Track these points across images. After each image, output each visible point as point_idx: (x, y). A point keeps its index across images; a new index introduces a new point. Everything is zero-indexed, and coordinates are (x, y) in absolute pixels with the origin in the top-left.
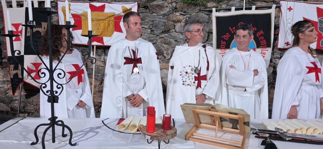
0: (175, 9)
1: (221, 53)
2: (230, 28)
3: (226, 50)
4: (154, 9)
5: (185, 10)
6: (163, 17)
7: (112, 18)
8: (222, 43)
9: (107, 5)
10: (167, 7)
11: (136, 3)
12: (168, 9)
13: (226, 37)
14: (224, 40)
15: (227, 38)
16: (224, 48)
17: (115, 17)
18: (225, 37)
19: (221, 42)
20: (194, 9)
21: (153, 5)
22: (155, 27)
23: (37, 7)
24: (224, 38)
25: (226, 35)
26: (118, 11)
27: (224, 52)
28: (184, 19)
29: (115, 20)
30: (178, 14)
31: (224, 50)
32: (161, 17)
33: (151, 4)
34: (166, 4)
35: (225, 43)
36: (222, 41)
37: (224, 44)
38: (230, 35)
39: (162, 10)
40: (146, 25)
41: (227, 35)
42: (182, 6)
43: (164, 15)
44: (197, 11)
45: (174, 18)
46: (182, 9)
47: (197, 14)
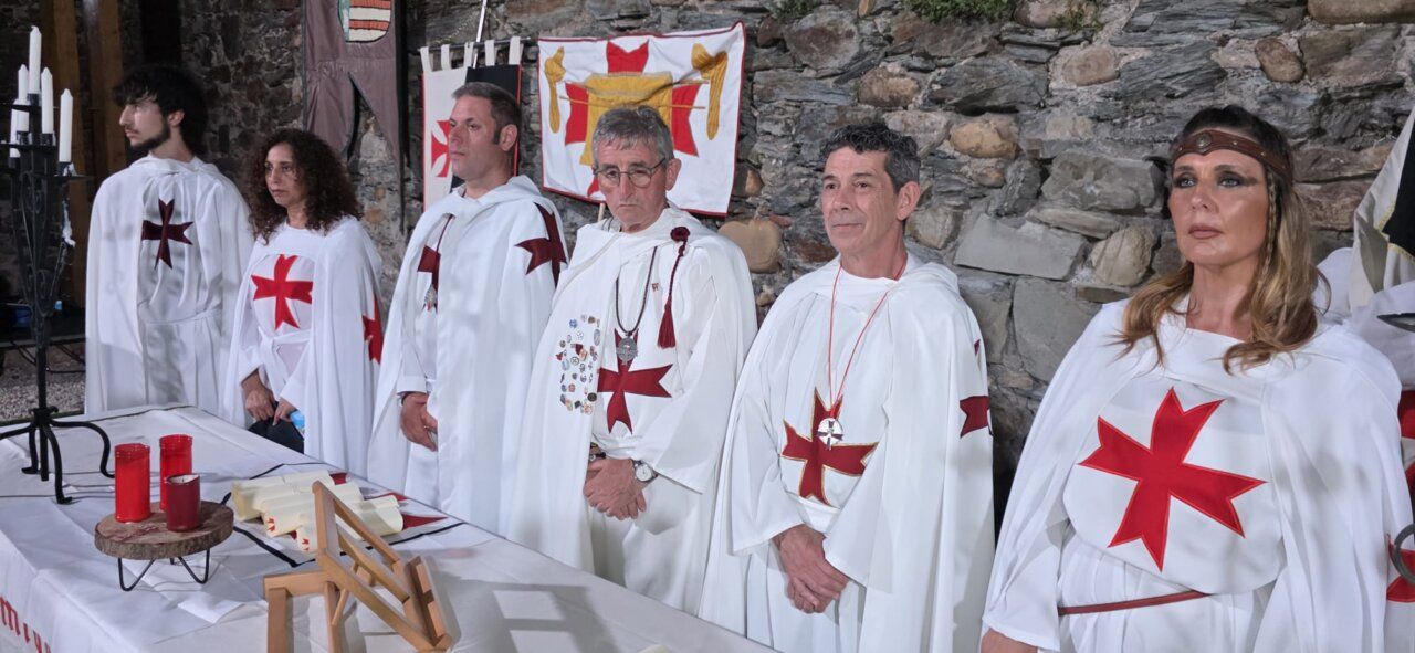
0: (887, 45)
4: (808, 51)
5: (925, 45)
6: (836, 82)
7: (666, 98)
9: (655, 43)
10: (850, 35)
11: (739, 28)
12: (851, 48)
17: (674, 91)
20: (966, 39)
21: (801, 32)
22: (807, 129)
23: (493, 64)
26: (682, 67)
28: (919, 90)
29: (674, 103)
30: (894, 67)
32: (830, 81)
33: (795, 27)
34: (848, 24)
39: (831, 52)
40: (777, 122)
42: (910, 26)
43: (843, 75)
44: (981, 49)
45: (876, 90)
46: (910, 40)
47: (979, 61)
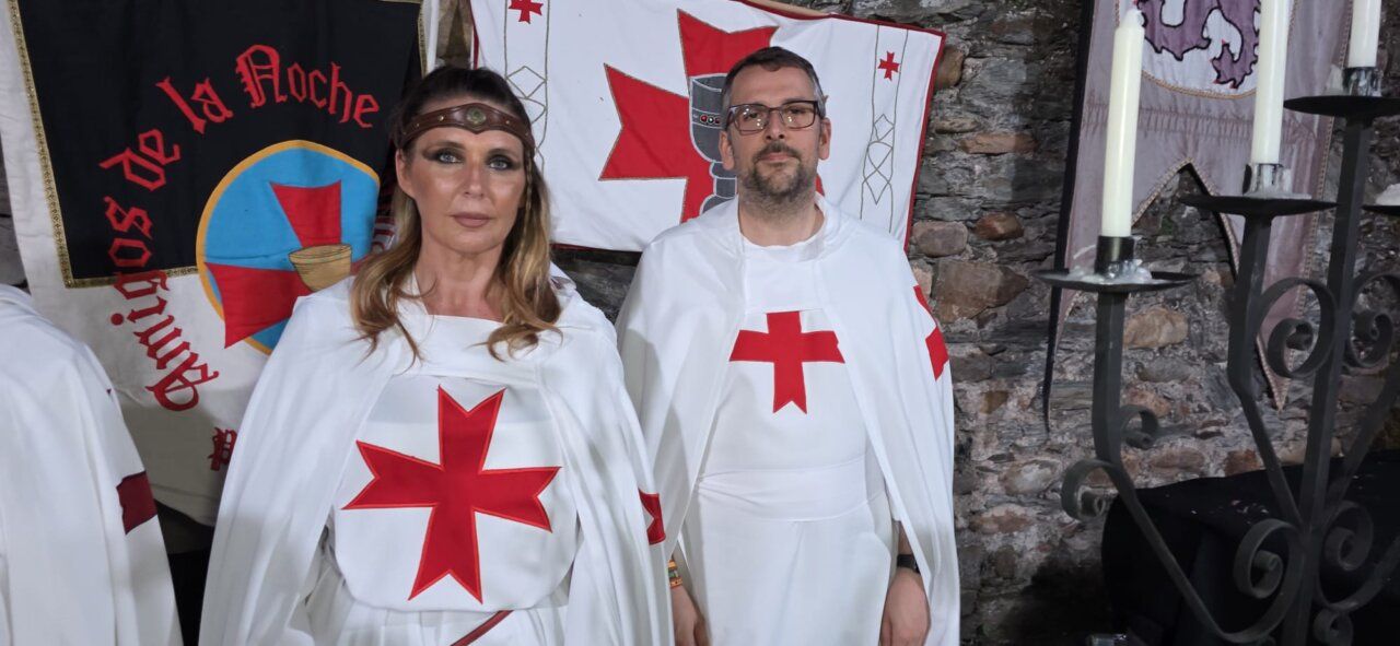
1: (126, 314)
2: (166, 86)
3: (164, 278)
8: (120, 218)
13: (140, 161)
14: (129, 196)
15: (153, 177)
16: (143, 261)
18: (136, 169)
19: (110, 213)
24: (129, 175)
25: (136, 150)
27: (149, 302)
31: (145, 285)
35: (147, 224)
36: (113, 206)
37: (134, 233)
38: (176, 148)
41: (151, 143)
